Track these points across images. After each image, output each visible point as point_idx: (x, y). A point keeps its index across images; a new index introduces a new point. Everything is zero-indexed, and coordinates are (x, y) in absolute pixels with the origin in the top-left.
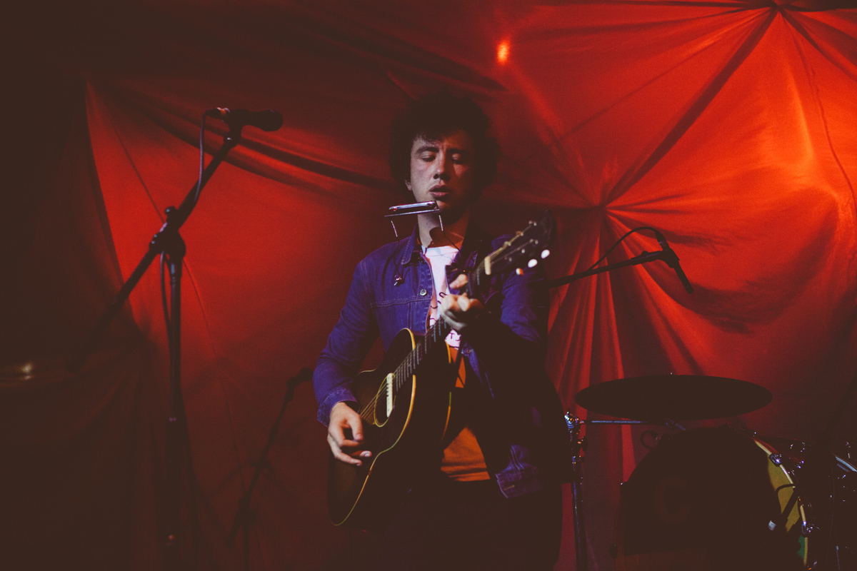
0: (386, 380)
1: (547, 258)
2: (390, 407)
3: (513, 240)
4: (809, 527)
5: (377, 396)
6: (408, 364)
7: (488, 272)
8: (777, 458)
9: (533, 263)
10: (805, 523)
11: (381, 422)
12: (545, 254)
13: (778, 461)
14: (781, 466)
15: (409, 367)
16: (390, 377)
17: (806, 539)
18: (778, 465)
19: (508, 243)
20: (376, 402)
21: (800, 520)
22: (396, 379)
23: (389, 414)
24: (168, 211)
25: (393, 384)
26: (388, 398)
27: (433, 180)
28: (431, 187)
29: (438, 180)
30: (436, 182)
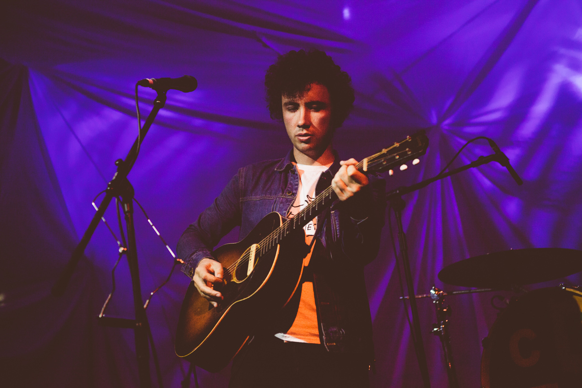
0: (250, 249)
1: (416, 165)
2: (251, 268)
3: (389, 149)
5: (239, 260)
6: (274, 235)
7: (365, 168)
9: (404, 167)
12: (416, 161)
15: (276, 239)
16: (254, 247)
20: (237, 265)
22: (261, 248)
23: (249, 273)
24: (117, 163)
25: (256, 252)
26: (250, 261)
27: (297, 128)
28: (297, 134)
29: (301, 128)
30: (300, 130)
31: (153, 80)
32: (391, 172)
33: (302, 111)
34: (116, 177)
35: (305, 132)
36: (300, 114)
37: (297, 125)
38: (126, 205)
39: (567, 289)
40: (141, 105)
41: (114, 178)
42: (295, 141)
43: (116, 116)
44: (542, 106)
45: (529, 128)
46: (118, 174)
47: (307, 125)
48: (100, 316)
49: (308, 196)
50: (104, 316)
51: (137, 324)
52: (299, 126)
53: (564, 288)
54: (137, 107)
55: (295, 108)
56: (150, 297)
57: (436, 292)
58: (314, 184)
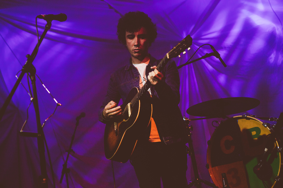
0: (127, 106)
2: (130, 113)
3: (176, 46)
4: (280, 149)
6: (137, 97)
7: (168, 57)
8: (265, 124)
9: (184, 53)
10: (278, 147)
11: (126, 120)
12: (189, 49)
13: (265, 125)
14: (267, 127)
16: (129, 105)
17: (280, 153)
18: (266, 127)
19: (175, 48)
21: (277, 146)
22: (132, 104)
23: (129, 116)
24: (27, 56)
25: (130, 106)
26: (129, 111)
27: (134, 47)
28: (133, 49)
29: (136, 47)
30: (135, 47)
31: (44, 15)
32: (179, 56)
33: (136, 38)
34: (27, 63)
35: (137, 48)
36: (135, 40)
37: (134, 45)
38: (32, 77)
39: (247, 116)
40: (39, 29)
41: (26, 63)
42: (133, 52)
43: (28, 35)
44: (236, 30)
45: (229, 41)
46: (27, 62)
47: (138, 45)
48: (21, 131)
49: (144, 78)
50: (22, 131)
51: (39, 135)
52: (135, 46)
53: (246, 116)
54: (37, 31)
55: (132, 38)
56: (45, 122)
57: (186, 119)
58: (144, 72)
